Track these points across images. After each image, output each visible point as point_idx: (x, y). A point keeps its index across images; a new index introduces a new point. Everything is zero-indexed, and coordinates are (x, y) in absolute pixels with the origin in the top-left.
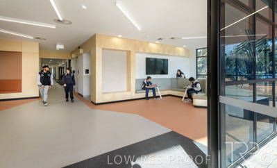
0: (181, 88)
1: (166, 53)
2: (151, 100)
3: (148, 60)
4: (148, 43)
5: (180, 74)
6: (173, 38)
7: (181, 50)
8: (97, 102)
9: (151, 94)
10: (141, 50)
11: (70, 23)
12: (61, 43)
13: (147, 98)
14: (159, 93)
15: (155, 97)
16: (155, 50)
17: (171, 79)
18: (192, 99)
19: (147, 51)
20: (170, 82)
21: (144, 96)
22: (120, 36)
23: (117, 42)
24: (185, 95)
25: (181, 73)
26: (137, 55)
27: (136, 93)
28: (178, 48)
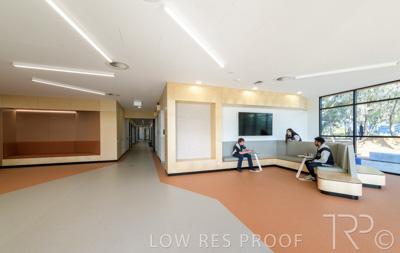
0: (293, 156)
1: (269, 105)
2: (245, 173)
3: (241, 114)
4: (240, 90)
5: (291, 135)
6: (279, 79)
7: (293, 100)
8: (169, 172)
9: (245, 163)
10: (230, 102)
11: (127, 67)
12: (138, 99)
13: (239, 169)
14: (257, 162)
15: (252, 167)
16: (252, 100)
17: (278, 142)
18: (315, 176)
19: (240, 103)
20: (275, 146)
21: (236, 166)
22: (199, 83)
23: (196, 92)
24: (301, 167)
25: (294, 134)
26: (226, 109)
27: (223, 160)
28: (288, 96)
